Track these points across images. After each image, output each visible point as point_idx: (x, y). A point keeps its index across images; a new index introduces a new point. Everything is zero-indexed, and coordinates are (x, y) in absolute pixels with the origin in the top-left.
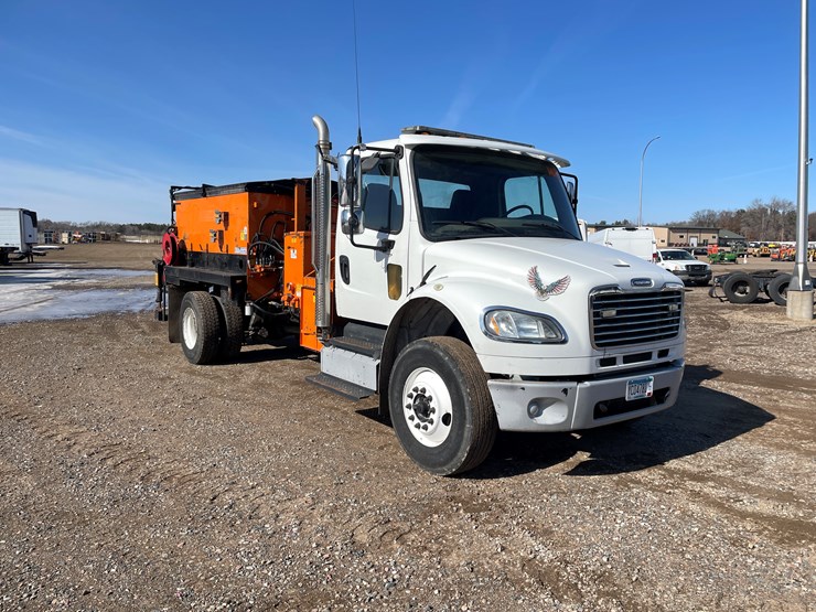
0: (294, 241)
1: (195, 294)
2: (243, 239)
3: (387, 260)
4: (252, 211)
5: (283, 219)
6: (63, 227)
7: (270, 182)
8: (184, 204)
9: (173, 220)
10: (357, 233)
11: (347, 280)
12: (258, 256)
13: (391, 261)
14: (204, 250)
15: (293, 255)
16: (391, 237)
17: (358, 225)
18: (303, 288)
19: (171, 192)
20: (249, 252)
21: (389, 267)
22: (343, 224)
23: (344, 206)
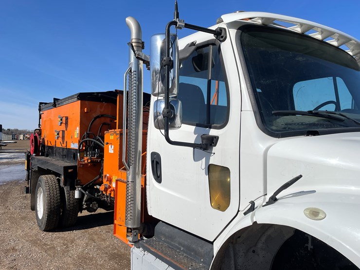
0: (112, 137)
1: (44, 178)
2: (76, 136)
3: (207, 160)
4: (83, 115)
5: (108, 121)
6: (21, 132)
7: (98, 93)
8: (45, 113)
9: (39, 125)
10: (173, 127)
11: (158, 178)
12: (86, 150)
13: (213, 160)
14: (53, 144)
15: (111, 150)
16: (213, 132)
17: (175, 117)
18: (117, 181)
19: (40, 107)
20: (80, 147)
21: (210, 168)
22: (156, 117)
23: (157, 95)
